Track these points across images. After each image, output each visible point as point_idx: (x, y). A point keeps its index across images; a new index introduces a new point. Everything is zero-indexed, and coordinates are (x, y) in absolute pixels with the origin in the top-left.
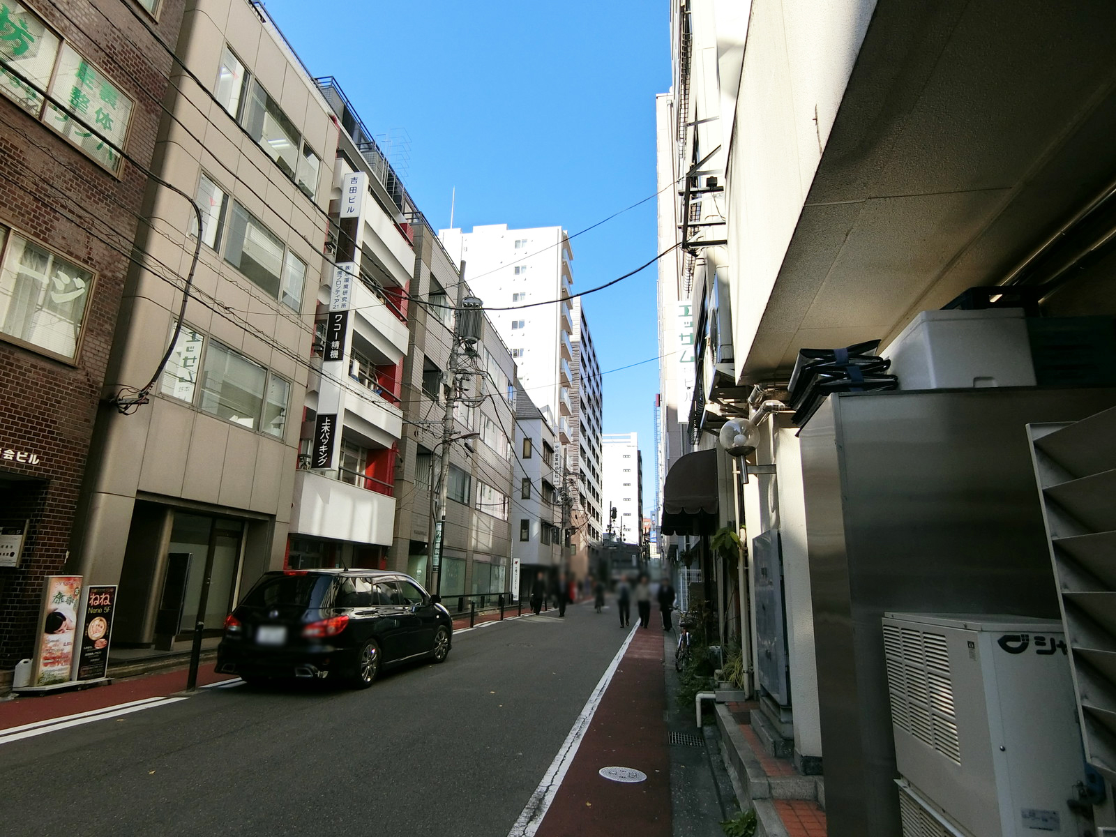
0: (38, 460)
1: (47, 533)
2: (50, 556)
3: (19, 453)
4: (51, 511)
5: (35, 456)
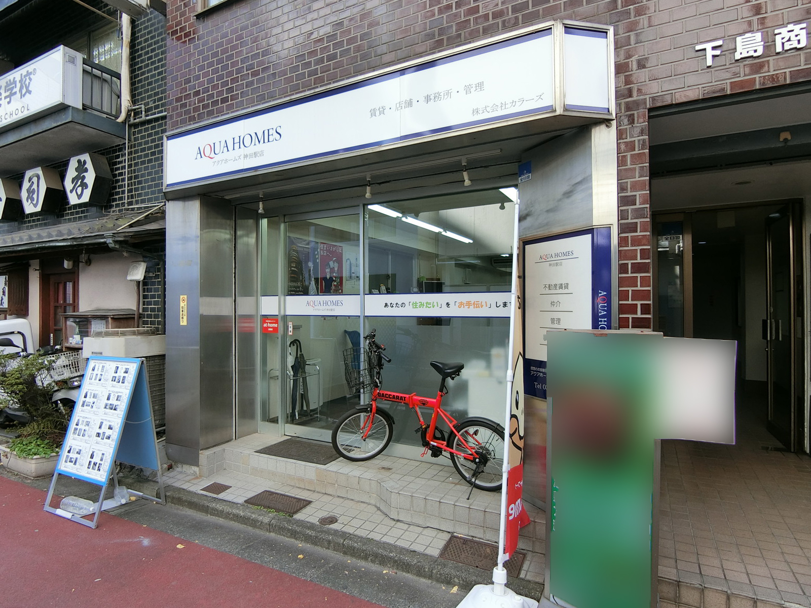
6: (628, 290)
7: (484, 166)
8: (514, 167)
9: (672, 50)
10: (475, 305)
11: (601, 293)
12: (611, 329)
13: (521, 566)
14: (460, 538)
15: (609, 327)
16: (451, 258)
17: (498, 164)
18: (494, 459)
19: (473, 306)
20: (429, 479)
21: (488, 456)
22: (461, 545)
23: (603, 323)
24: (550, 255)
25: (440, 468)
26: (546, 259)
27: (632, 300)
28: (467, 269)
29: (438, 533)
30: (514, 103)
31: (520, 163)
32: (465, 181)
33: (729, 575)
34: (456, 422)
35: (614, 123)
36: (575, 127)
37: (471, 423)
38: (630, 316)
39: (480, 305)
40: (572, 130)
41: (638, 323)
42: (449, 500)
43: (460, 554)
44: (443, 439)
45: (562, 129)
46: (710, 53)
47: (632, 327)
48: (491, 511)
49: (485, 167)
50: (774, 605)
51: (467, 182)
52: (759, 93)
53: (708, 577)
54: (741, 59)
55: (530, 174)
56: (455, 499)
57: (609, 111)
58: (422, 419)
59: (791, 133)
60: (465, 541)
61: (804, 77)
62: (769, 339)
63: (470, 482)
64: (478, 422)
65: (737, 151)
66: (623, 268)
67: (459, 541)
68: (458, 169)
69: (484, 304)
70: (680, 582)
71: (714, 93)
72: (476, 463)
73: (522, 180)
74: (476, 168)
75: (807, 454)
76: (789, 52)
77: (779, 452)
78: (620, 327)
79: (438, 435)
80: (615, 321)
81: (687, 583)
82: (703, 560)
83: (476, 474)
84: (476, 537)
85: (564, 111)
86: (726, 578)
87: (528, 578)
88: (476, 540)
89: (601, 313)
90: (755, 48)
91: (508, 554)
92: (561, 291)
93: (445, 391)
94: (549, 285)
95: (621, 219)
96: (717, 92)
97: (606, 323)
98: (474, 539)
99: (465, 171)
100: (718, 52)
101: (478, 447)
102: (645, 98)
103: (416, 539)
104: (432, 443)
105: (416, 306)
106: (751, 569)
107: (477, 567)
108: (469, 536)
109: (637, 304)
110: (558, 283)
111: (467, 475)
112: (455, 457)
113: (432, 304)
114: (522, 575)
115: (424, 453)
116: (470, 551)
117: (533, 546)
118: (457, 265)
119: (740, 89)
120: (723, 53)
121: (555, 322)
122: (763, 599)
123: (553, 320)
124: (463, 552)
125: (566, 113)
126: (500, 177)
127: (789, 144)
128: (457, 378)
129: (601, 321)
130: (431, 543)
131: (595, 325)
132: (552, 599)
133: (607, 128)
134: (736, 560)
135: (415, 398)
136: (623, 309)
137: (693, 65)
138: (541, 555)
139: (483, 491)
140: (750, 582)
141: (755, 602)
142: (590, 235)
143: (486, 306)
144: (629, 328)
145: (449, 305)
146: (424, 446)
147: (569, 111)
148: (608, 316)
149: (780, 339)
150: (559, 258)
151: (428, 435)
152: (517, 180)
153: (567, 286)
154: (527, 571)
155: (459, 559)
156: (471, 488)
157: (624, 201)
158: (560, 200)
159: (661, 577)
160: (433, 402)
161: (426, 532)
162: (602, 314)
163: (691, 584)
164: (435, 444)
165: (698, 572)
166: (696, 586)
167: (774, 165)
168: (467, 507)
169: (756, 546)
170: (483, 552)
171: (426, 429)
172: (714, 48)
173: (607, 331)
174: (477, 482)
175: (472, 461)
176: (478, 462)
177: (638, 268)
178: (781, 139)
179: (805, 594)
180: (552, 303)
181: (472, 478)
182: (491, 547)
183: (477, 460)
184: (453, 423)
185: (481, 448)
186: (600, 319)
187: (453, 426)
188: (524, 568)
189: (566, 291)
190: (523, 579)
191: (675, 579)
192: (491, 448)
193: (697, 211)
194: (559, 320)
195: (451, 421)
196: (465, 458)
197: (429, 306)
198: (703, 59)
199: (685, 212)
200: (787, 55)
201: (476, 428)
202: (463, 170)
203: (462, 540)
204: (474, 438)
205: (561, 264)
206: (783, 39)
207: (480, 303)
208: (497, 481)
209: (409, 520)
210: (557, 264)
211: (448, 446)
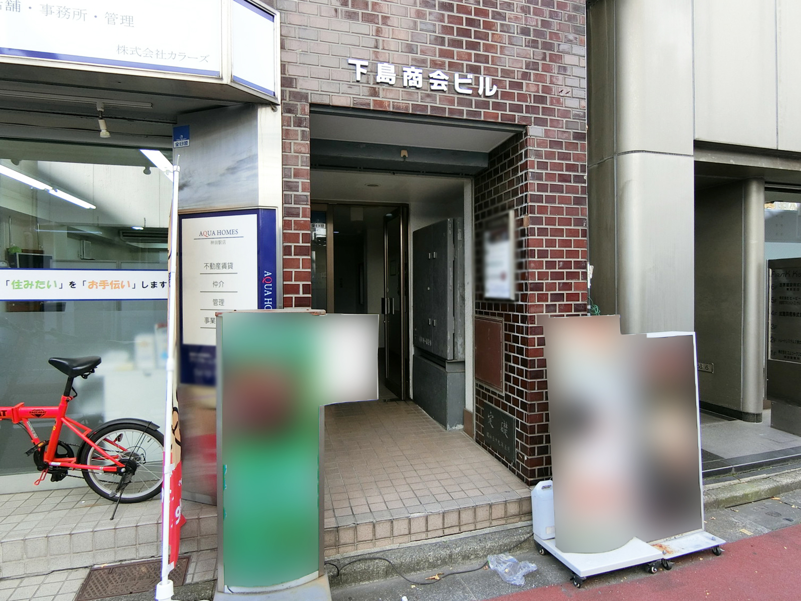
0: (495, 88)
1: (543, 232)
2: (559, 276)
3: (457, 75)
4: (542, 188)
5: (488, 79)
6: (292, 272)
7: (127, 118)
8: (168, 128)
9: (330, 56)
10: (114, 286)
11: (266, 274)
12: (276, 308)
13: (186, 570)
14: (104, 568)
15: (274, 307)
16: (61, 226)
17: (145, 119)
18: (144, 463)
19: (110, 286)
20: (49, 511)
21: (137, 462)
22: (105, 577)
23: (268, 303)
24: (212, 232)
25: (66, 493)
26: (207, 235)
27: (295, 281)
28: (84, 241)
29: (70, 574)
30: (173, 56)
31: (176, 126)
32: (101, 131)
33: (373, 508)
34: (91, 430)
35: (279, 108)
36: (239, 102)
37: (112, 427)
38: (294, 296)
39: (120, 285)
40: (235, 103)
41: (300, 303)
42: (86, 527)
43: (106, 587)
44: (70, 454)
45: (226, 101)
46: (359, 70)
47: (295, 306)
48: (144, 524)
49: (129, 119)
50: (404, 519)
51: (104, 133)
52: (392, 115)
53: (358, 515)
54: (381, 82)
55: (188, 140)
56: (94, 523)
57: (274, 95)
58: (35, 436)
59: (408, 151)
60: (111, 570)
61: (420, 111)
62: (386, 313)
63: (113, 499)
64: (124, 425)
65: (372, 158)
66: (287, 250)
67: (102, 573)
68: (91, 113)
69: (125, 283)
70: (338, 527)
71: (361, 105)
72: (121, 474)
73: (177, 145)
74: (116, 118)
75: (411, 400)
76: (412, 88)
77: (395, 402)
78: (284, 306)
79: (62, 451)
80: (279, 301)
81: (344, 526)
82: (353, 503)
83: (121, 487)
84: (125, 560)
85: (231, 81)
86: (371, 511)
87: (196, 580)
88: (126, 564)
89: (266, 293)
90: (390, 78)
91: (173, 564)
92: (224, 271)
93: (72, 393)
94: (211, 264)
95: (285, 203)
96: (364, 105)
97: (271, 303)
98: (124, 563)
99: (101, 119)
100: (364, 71)
101: (123, 454)
102: (307, 92)
103: (35, 593)
104: (53, 463)
105: (18, 285)
106: (387, 497)
107: (131, 593)
108: (116, 562)
109: (299, 285)
110: (221, 262)
111: (108, 491)
112: (91, 474)
113: (46, 283)
114: (189, 580)
115: (40, 480)
116: (119, 578)
117: (198, 545)
118: (69, 235)
119: (379, 108)
120: (369, 73)
121: (218, 303)
122: (397, 517)
123: (215, 302)
124: (110, 584)
125: (233, 85)
126: (147, 136)
127: (407, 160)
128: (91, 376)
129: (267, 301)
130: (60, 589)
131: (261, 305)
132: (227, 590)
133: (272, 111)
134: (376, 494)
135: (23, 409)
136: (287, 289)
137: (346, 75)
138: (207, 551)
139: (130, 505)
140: (387, 508)
141: (392, 522)
142: (256, 215)
143: (129, 286)
144: (292, 307)
145: (73, 285)
146: (39, 469)
147: (236, 83)
148: (273, 296)
149: (393, 313)
150: (222, 236)
151: (46, 455)
152: (172, 143)
153: (231, 266)
154: (193, 574)
155: (105, 593)
156: (114, 506)
157: (287, 186)
158: (223, 175)
159: (327, 528)
160: (56, 410)
161: (51, 578)
162: (268, 294)
163: (347, 526)
164: (59, 464)
165: (351, 514)
166: (351, 526)
167: (396, 174)
168: (112, 529)
169: (388, 478)
170: (136, 574)
171: (43, 448)
172: (362, 66)
173: (272, 311)
174: (124, 496)
175: (115, 473)
176: (124, 472)
177: (300, 251)
178: (402, 156)
179: (421, 504)
180: (215, 284)
181: (117, 492)
182: (146, 565)
183: (123, 470)
184: (86, 433)
185: (128, 454)
186: (265, 299)
187: (87, 436)
188: (189, 572)
189: (230, 271)
190: (190, 584)
191: (335, 526)
192: (140, 452)
193: (338, 204)
194: (222, 301)
195: (82, 431)
196: (105, 472)
197: (42, 286)
198: (354, 73)
199: (328, 204)
200: (410, 90)
201: (118, 433)
202: (98, 117)
203: (106, 571)
204: (117, 446)
205: (224, 243)
206: (408, 76)
207: (120, 282)
208: (150, 488)
209: (20, 572)
210: (220, 243)
211: (78, 462)
